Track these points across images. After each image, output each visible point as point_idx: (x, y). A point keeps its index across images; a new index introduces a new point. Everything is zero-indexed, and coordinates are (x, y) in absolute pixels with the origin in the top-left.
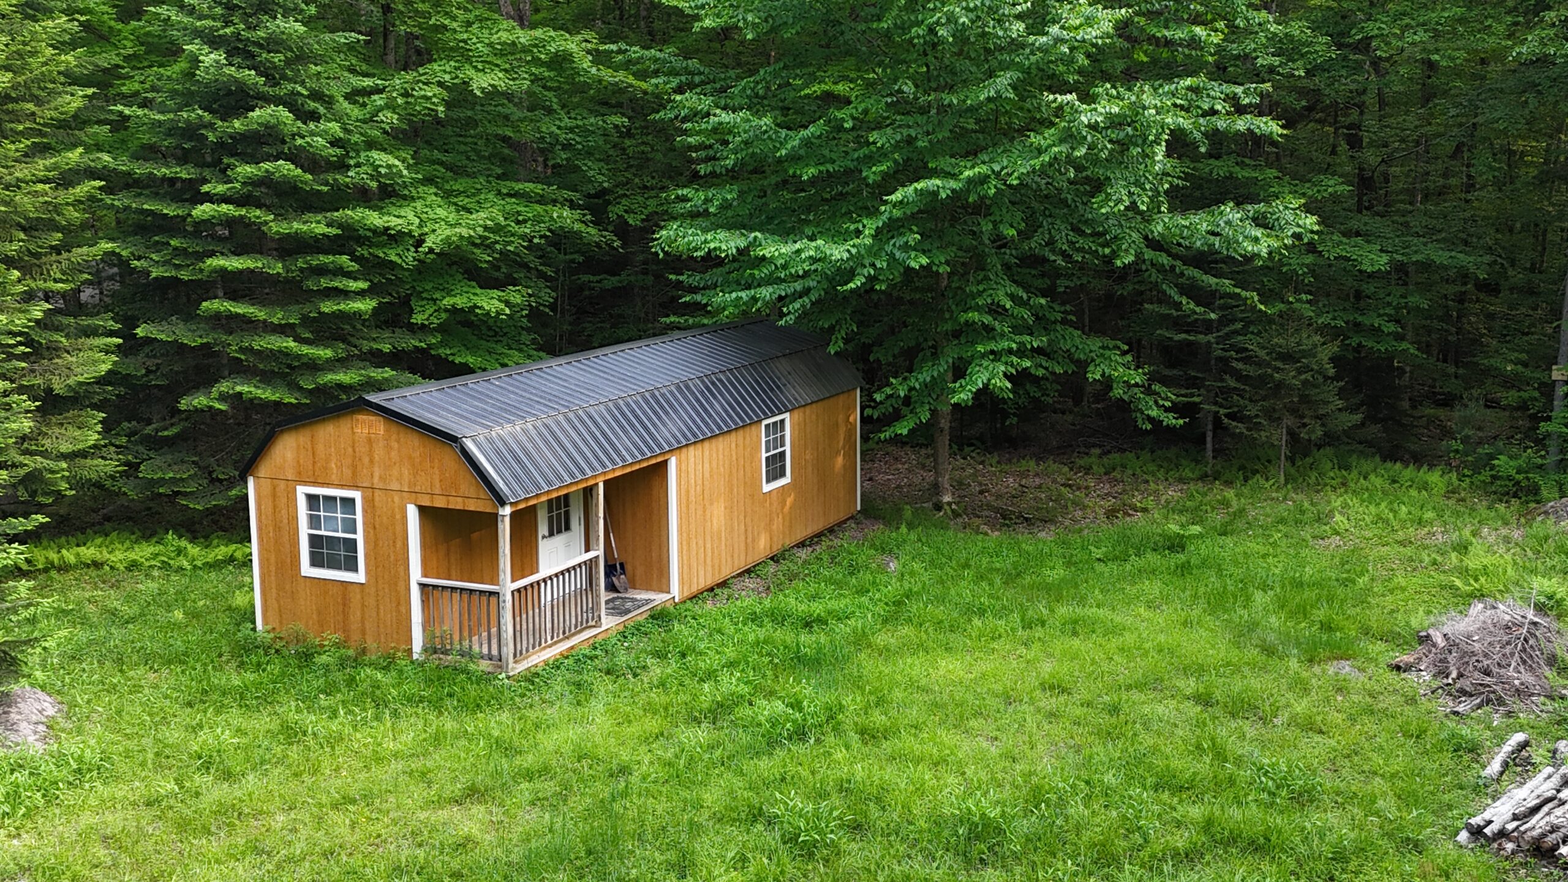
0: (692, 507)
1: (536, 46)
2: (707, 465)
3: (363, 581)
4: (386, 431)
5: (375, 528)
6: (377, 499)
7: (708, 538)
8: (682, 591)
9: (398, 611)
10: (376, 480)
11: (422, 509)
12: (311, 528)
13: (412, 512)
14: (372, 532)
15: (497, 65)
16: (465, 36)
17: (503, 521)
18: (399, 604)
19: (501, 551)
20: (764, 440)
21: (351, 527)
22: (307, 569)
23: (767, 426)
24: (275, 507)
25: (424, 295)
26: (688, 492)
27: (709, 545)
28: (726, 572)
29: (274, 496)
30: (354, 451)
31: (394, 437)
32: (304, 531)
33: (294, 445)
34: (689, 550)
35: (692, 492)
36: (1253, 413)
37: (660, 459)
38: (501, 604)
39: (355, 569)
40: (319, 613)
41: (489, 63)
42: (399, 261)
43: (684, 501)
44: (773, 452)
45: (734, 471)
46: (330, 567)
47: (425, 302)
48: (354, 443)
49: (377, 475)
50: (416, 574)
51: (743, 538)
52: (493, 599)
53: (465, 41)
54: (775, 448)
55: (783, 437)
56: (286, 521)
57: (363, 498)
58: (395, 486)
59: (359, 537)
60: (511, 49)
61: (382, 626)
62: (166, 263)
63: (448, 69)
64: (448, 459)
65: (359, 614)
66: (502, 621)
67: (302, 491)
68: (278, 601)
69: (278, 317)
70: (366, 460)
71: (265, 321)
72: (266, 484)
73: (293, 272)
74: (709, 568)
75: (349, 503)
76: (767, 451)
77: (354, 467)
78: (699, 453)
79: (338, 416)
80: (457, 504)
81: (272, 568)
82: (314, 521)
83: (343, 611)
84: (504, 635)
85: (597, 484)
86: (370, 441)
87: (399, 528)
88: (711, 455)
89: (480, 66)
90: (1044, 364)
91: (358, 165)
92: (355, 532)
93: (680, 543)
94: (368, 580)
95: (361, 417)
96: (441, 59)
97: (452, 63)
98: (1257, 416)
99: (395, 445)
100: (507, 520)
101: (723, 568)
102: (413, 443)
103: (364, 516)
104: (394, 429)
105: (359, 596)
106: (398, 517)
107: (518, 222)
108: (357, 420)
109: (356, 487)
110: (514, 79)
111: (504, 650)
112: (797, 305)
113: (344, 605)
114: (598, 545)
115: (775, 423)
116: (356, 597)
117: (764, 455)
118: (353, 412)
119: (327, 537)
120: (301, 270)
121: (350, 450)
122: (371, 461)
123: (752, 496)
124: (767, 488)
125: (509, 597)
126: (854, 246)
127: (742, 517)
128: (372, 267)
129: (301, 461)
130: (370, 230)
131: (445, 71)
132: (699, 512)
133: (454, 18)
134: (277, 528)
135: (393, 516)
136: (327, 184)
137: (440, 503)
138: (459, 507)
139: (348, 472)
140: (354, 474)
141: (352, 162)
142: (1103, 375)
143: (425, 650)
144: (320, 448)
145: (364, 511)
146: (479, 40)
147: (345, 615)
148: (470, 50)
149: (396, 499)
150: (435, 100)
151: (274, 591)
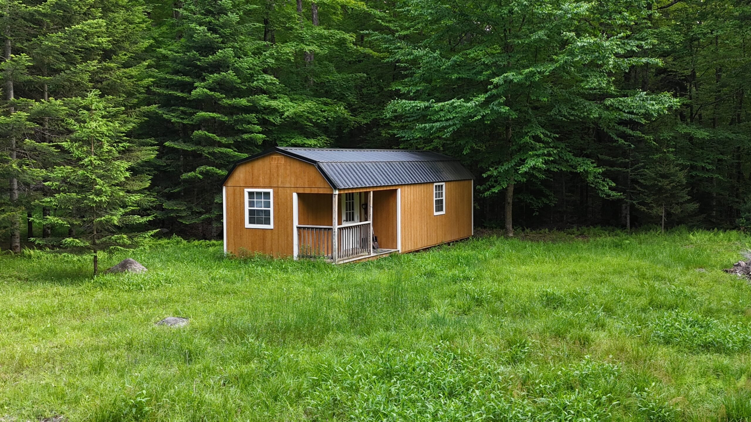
0: (406, 213)
1: (331, 36)
2: (412, 196)
3: (272, 228)
4: (285, 162)
5: (278, 204)
6: (280, 191)
7: (412, 229)
8: (402, 249)
9: (287, 240)
10: (280, 184)
11: (299, 195)
12: (250, 207)
13: (295, 196)
14: (277, 206)
15: (315, 43)
16: (301, 32)
17: (335, 197)
18: (288, 237)
19: (334, 210)
20: (434, 192)
21: (268, 205)
22: (247, 225)
23: (436, 186)
24: (234, 199)
25: (282, 139)
26: (405, 206)
27: (412, 232)
28: (419, 246)
29: (234, 193)
30: (270, 171)
31: (288, 164)
32: (247, 208)
33: (244, 171)
34: (405, 231)
35: (406, 206)
36: (649, 201)
37: (394, 188)
38: (333, 233)
39: (269, 224)
40: (252, 244)
41: (311, 42)
42: (274, 122)
43: (403, 209)
44: (438, 199)
45: (423, 202)
46: (257, 223)
47: (282, 142)
48: (270, 168)
49: (280, 181)
50: (296, 223)
51: (426, 233)
52: (330, 231)
53: (301, 33)
54: (439, 197)
55: (442, 193)
56: (239, 205)
57: (274, 191)
58: (288, 185)
59: (271, 209)
60: (321, 37)
61: (280, 247)
62: (177, 117)
63: (294, 45)
64: (312, 172)
65: (270, 242)
66: (334, 241)
67: (247, 190)
68: (234, 240)
69: (224, 140)
70: (275, 175)
71: (219, 141)
72: (231, 189)
73: (231, 121)
74: (413, 243)
75: (267, 194)
76: (436, 197)
77: (270, 178)
78: (409, 189)
79: (264, 157)
80: (314, 191)
81: (232, 226)
82: (251, 204)
83: (263, 242)
84: (334, 247)
85: (370, 192)
86: (277, 167)
87: (289, 203)
88: (414, 193)
89: (307, 43)
90: (557, 167)
91: (258, 80)
92: (270, 207)
93: (401, 228)
94: (274, 228)
95: (274, 156)
96: (290, 41)
97: (295, 43)
98: (651, 203)
99: (289, 167)
100: (337, 196)
101: (418, 244)
102: (296, 166)
103: (274, 200)
104: (288, 160)
105: (270, 235)
106: (289, 199)
107: (322, 111)
108: (272, 158)
109: (270, 187)
110: (321, 50)
111: (334, 253)
112: (451, 129)
113: (264, 239)
114: (370, 219)
115: (439, 186)
116: (269, 236)
117: (435, 199)
118: (271, 154)
119: (257, 210)
120: (235, 120)
121: (269, 171)
122: (278, 175)
123: (430, 216)
124: (436, 214)
125: (336, 230)
126: (477, 101)
127: (426, 224)
128: (263, 122)
129: (247, 178)
130: (262, 107)
131: (292, 46)
132: (409, 216)
133: (297, 24)
134: (235, 208)
135: (287, 199)
136: (245, 86)
137: (307, 191)
138: (316, 192)
139: (267, 181)
140: (270, 182)
141: (255, 79)
142: (584, 170)
143: (299, 256)
144: (256, 171)
145: (274, 197)
146: (306, 34)
147: (264, 244)
148: (303, 37)
149: (288, 191)
150: (290, 54)
151: (232, 235)
